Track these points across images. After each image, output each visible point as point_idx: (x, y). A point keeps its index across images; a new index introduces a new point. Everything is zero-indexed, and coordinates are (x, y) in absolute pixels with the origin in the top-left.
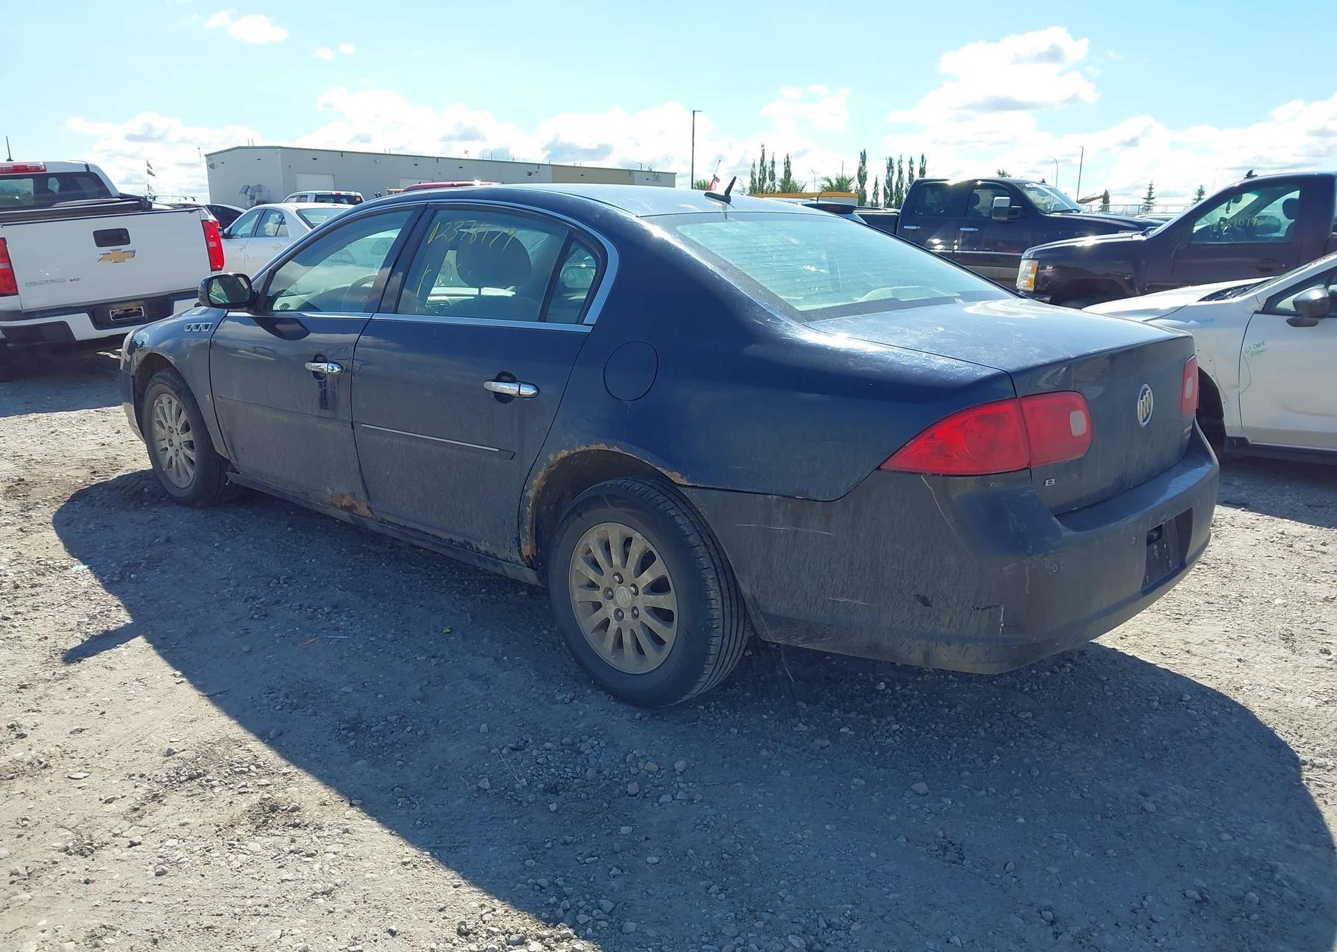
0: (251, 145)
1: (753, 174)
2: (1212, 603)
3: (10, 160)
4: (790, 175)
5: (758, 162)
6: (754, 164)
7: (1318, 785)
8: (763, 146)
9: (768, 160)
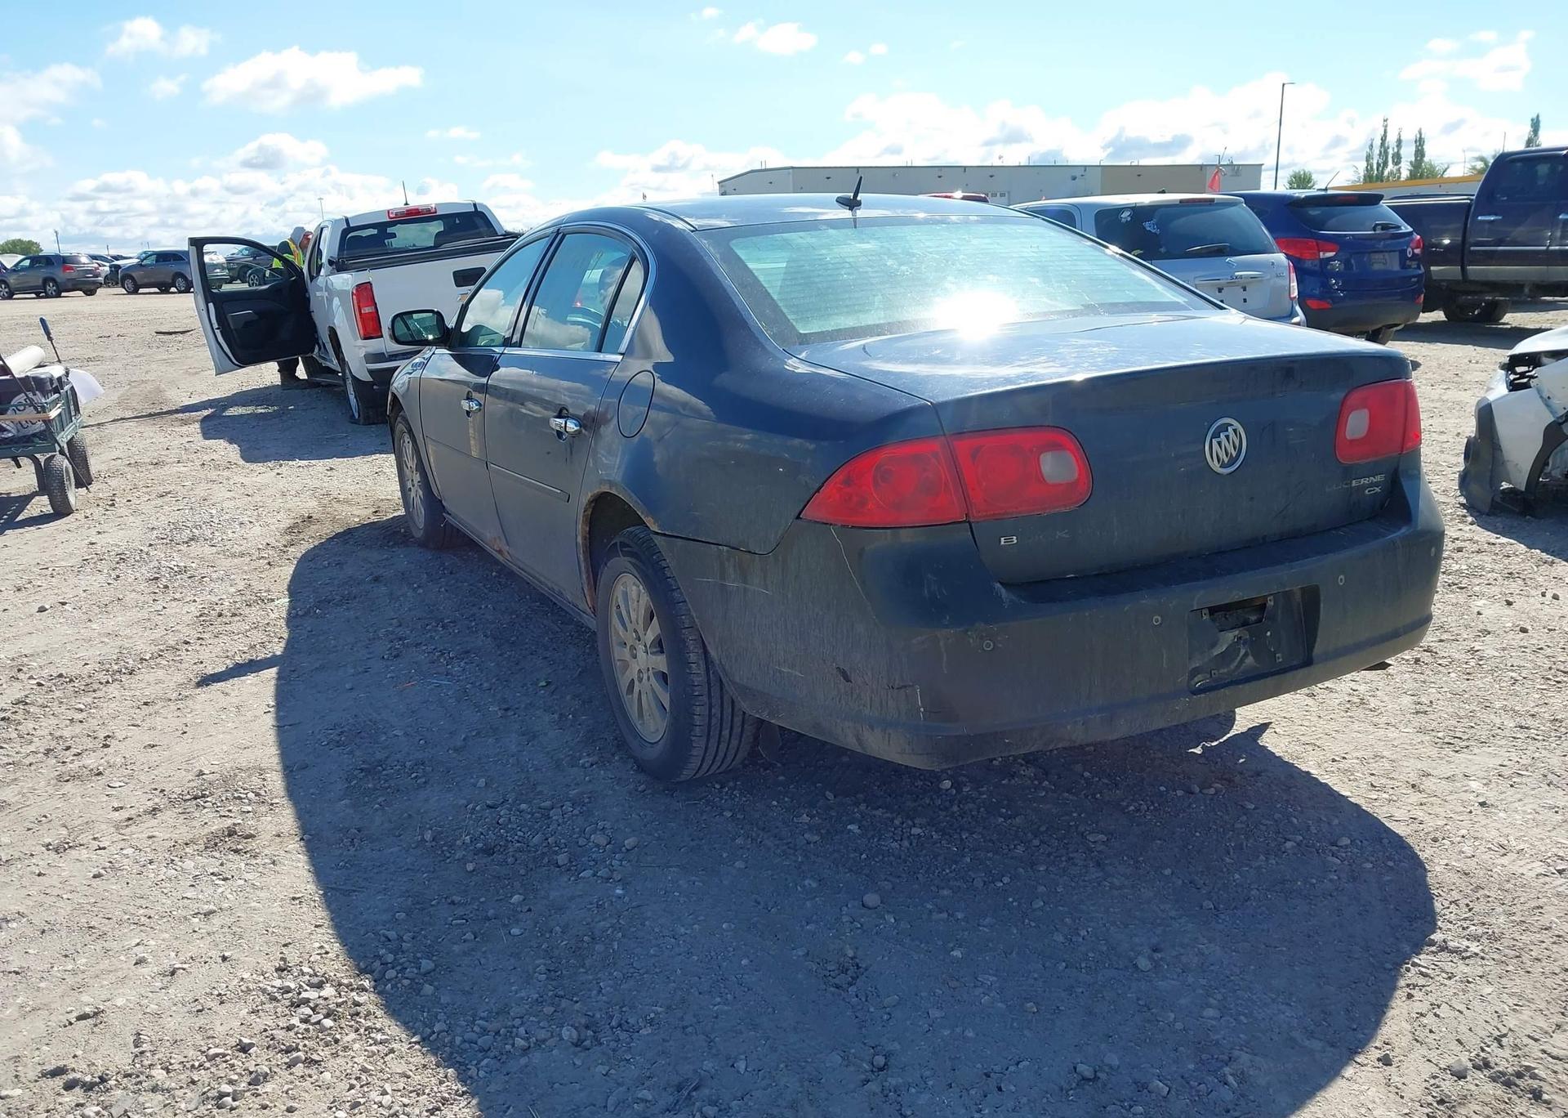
0: (763, 167)
1: (1368, 158)
2: (1527, 728)
3: (406, 204)
4: (1423, 155)
5: (1378, 142)
6: (1372, 145)
7: (1422, 973)
8: (1385, 121)
9: (1391, 140)
